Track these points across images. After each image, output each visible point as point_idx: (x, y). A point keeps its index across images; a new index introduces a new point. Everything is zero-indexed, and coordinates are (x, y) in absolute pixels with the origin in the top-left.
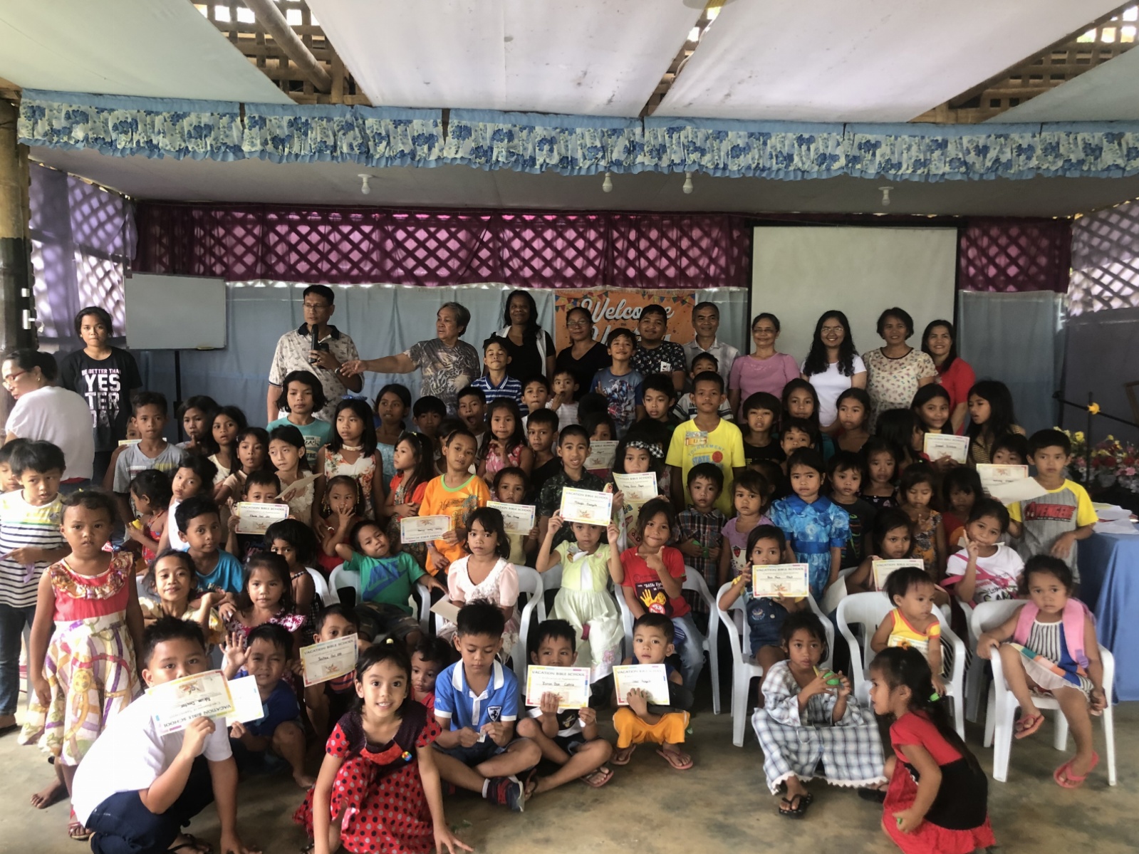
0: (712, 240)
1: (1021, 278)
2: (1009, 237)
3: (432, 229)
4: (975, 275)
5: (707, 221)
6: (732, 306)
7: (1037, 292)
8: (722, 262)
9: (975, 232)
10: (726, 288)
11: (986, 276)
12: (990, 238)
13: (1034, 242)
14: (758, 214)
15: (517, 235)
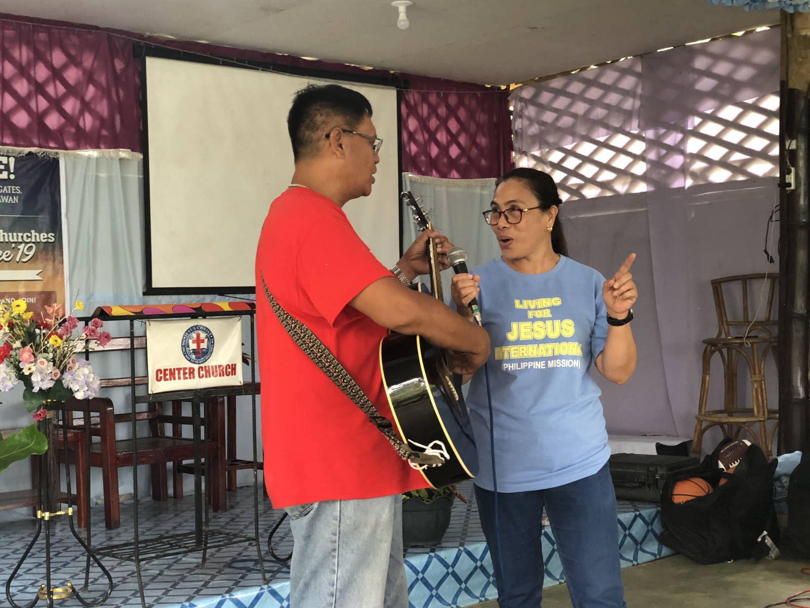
0: (85, 71)
1: (463, 161)
2: (448, 106)
4: (416, 154)
5: (75, 40)
6: (124, 181)
7: (480, 181)
8: (103, 108)
9: (413, 97)
10: (112, 151)
11: (428, 155)
12: (430, 105)
13: (471, 115)
14: (150, 38)
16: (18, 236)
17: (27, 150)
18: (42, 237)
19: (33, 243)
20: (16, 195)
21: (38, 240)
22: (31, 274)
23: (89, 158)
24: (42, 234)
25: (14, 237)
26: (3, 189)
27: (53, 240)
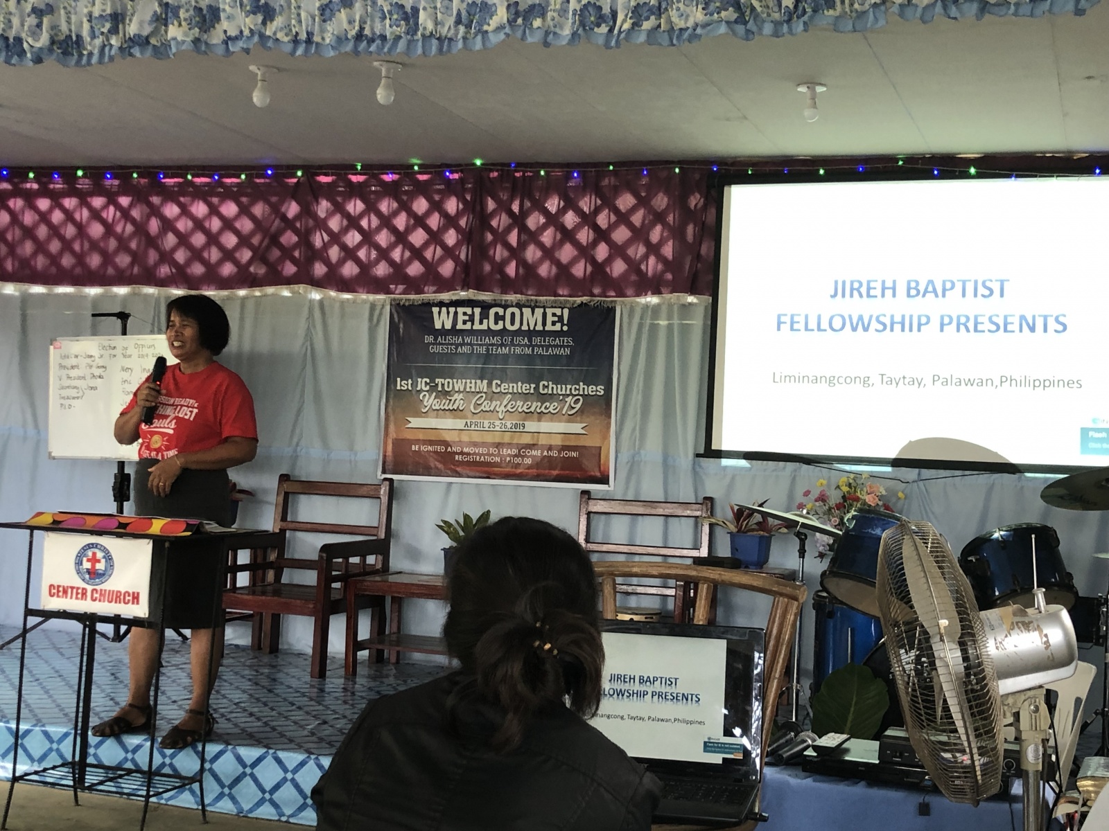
0: (652, 211)
3: (215, 200)
5: (645, 179)
6: (685, 330)
8: (668, 250)
15: (339, 208)
16: (566, 388)
17: (579, 300)
18: (591, 390)
19: (581, 395)
20: (567, 346)
21: (586, 393)
22: (576, 428)
23: (647, 306)
24: (590, 387)
25: (560, 390)
26: (555, 340)
27: (602, 392)
